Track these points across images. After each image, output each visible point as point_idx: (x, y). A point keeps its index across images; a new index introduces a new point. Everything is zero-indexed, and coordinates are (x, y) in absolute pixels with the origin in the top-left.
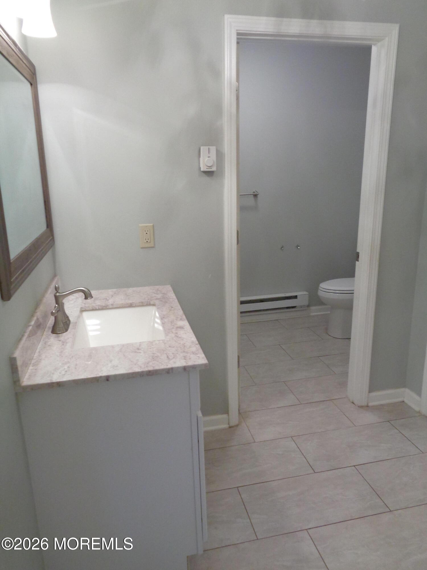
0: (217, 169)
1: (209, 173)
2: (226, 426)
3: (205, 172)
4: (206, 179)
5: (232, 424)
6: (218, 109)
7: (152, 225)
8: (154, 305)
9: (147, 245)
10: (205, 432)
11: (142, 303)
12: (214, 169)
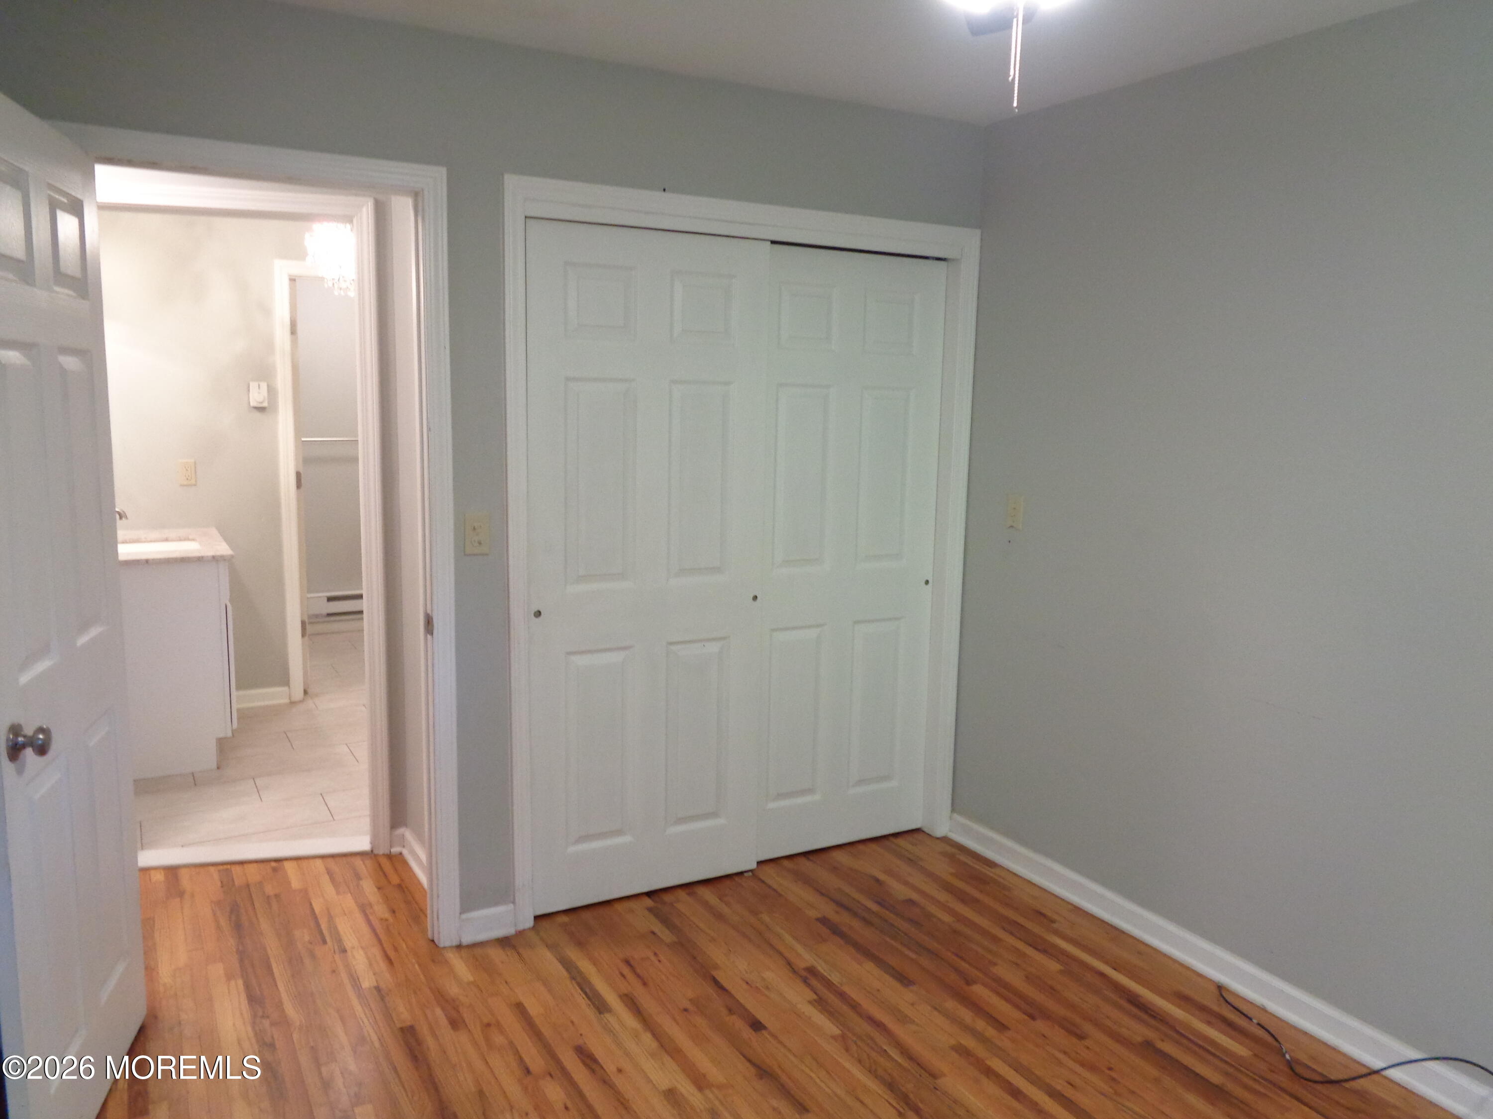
0: (268, 403)
1: (261, 409)
2: (287, 701)
3: (256, 408)
4: (257, 415)
5: (293, 699)
6: (270, 346)
7: (193, 460)
8: (193, 540)
9: (185, 483)
10: (238, 710)
11: (179, 537)
12: (265, 404)
